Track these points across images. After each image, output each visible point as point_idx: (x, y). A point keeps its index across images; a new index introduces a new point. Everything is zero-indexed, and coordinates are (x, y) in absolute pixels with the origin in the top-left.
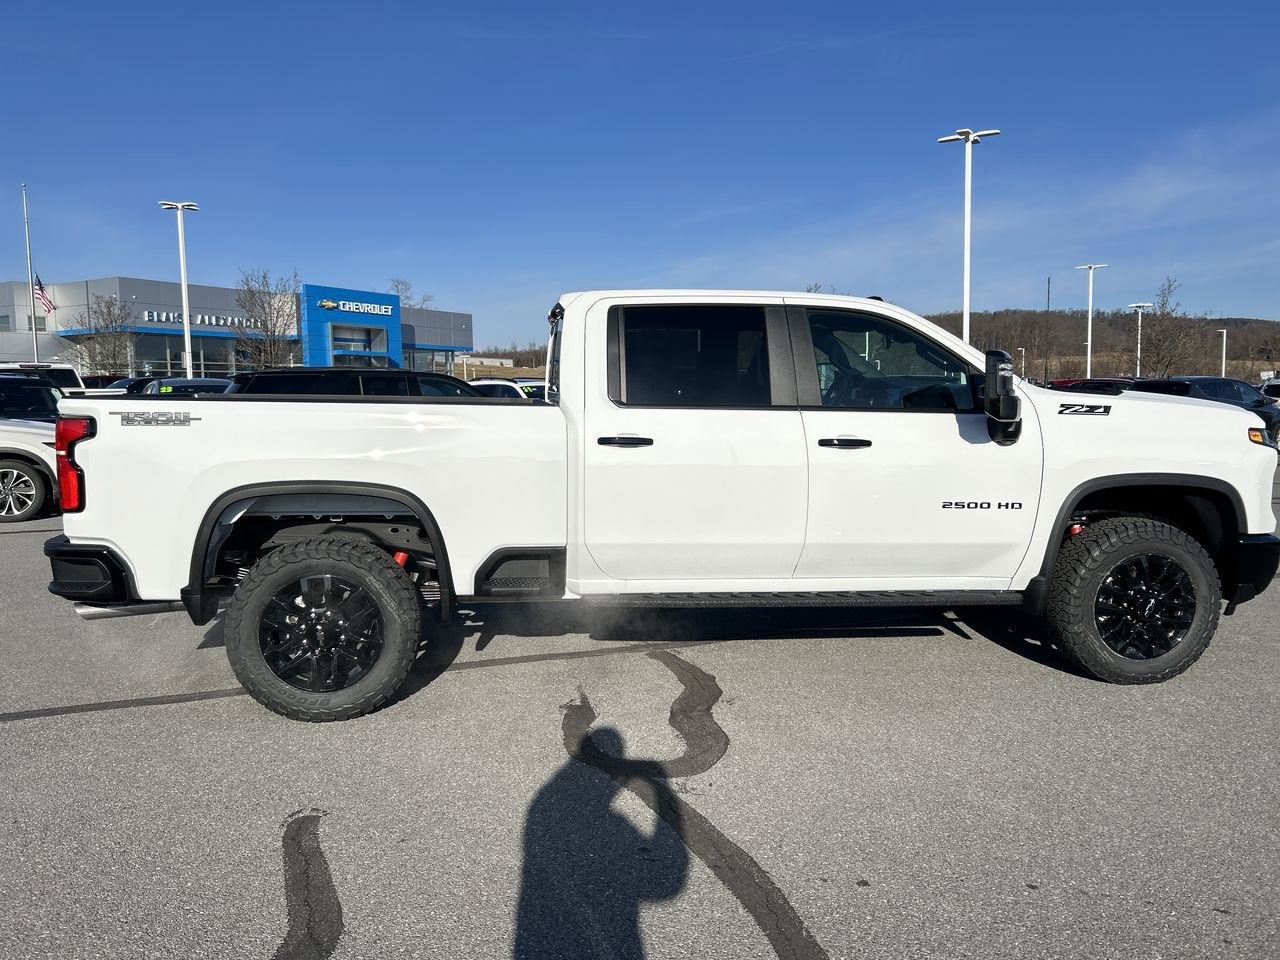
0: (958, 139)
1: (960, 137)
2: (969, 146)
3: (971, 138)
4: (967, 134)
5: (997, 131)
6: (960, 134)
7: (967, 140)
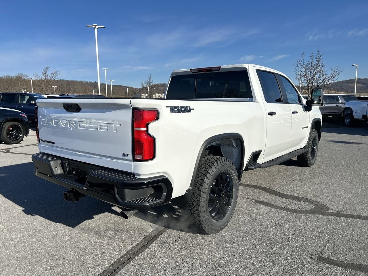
0: (93, 27)
1: (93, 26)
2: (96, 29)
3: (97, 27)
4: (95, 26)
5: (104, 27)
6: (94, 25)
7: (95, 28)
